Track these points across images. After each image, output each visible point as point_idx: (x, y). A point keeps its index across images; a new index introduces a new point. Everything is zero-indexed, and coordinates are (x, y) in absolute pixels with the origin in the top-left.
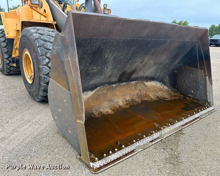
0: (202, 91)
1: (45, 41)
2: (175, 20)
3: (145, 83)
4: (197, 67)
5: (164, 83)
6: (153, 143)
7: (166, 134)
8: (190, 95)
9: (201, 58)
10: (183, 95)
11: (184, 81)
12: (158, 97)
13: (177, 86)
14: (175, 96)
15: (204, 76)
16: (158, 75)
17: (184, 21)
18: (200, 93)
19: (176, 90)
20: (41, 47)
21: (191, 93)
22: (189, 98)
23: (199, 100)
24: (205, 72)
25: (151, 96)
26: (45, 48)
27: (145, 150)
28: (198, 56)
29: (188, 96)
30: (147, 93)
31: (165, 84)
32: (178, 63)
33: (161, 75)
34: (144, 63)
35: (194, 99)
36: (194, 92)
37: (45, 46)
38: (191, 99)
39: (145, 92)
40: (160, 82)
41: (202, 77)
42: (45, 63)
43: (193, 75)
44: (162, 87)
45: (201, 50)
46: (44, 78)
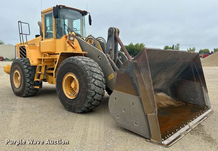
0: (200, 98)
1: (90, 66)
2: (132, 43)
3: (157, 94)
4: (193, 80)
5: (167, 94)
6: (189, 131)
7: (193, 126)
8: (191, 102)
9: (196, 73)
10: (184, 102)
11: (184, 91)
12: (168, 104)
13: (179, 96)
14: (179, 104)
15: (200, 86)
16: (164, 88)
17: (140, 43)
18: (199, 99)
19: (178, 99)
20: (88, 70)
21: (191, 100)
22: (190, 104)
23: (198, 105)
24: (200, 83)
25: (163, 104)
26: (91, 71)
27: (186, 135)
28: (193, 72)
29: (189, 102)
30: (160, 102)
31: (169, 95)
32: (177, 78)
33: (165, 88)
34: (160, 78)
35: (194, 104)
36: (193, 99)
37: (91, 69)
38: (192, 105)
39: (158, 101)
40: (165, 93)
41: (199, 88)
42: (92, 82)
43: (191, 86)
44: (167, 97)
45: (195, 68)
46: (92, 92)
